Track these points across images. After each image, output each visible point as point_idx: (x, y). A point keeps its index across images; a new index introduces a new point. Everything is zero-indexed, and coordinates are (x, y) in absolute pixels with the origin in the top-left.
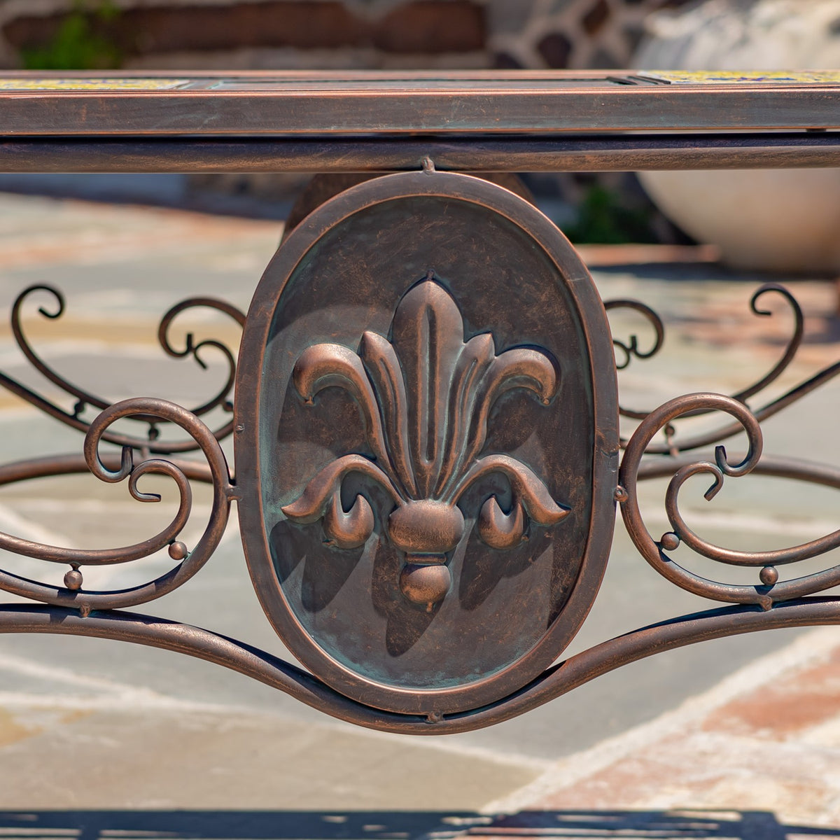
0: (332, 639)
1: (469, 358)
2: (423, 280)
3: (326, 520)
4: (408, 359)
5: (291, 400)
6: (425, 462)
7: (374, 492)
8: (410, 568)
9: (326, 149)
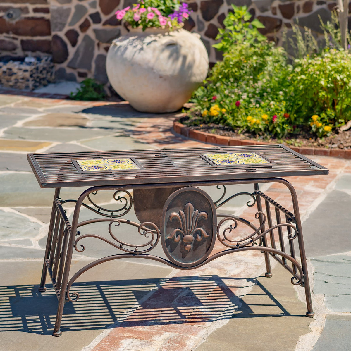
0: (174, 256)
1: (195, 214)
2: (188, 203)
3: (174, 239)
4: (186, 214)
5: (169, 221)
6: (188, 229)
7: (181, 234)
8: (186, 245)
9: (175, 184)
